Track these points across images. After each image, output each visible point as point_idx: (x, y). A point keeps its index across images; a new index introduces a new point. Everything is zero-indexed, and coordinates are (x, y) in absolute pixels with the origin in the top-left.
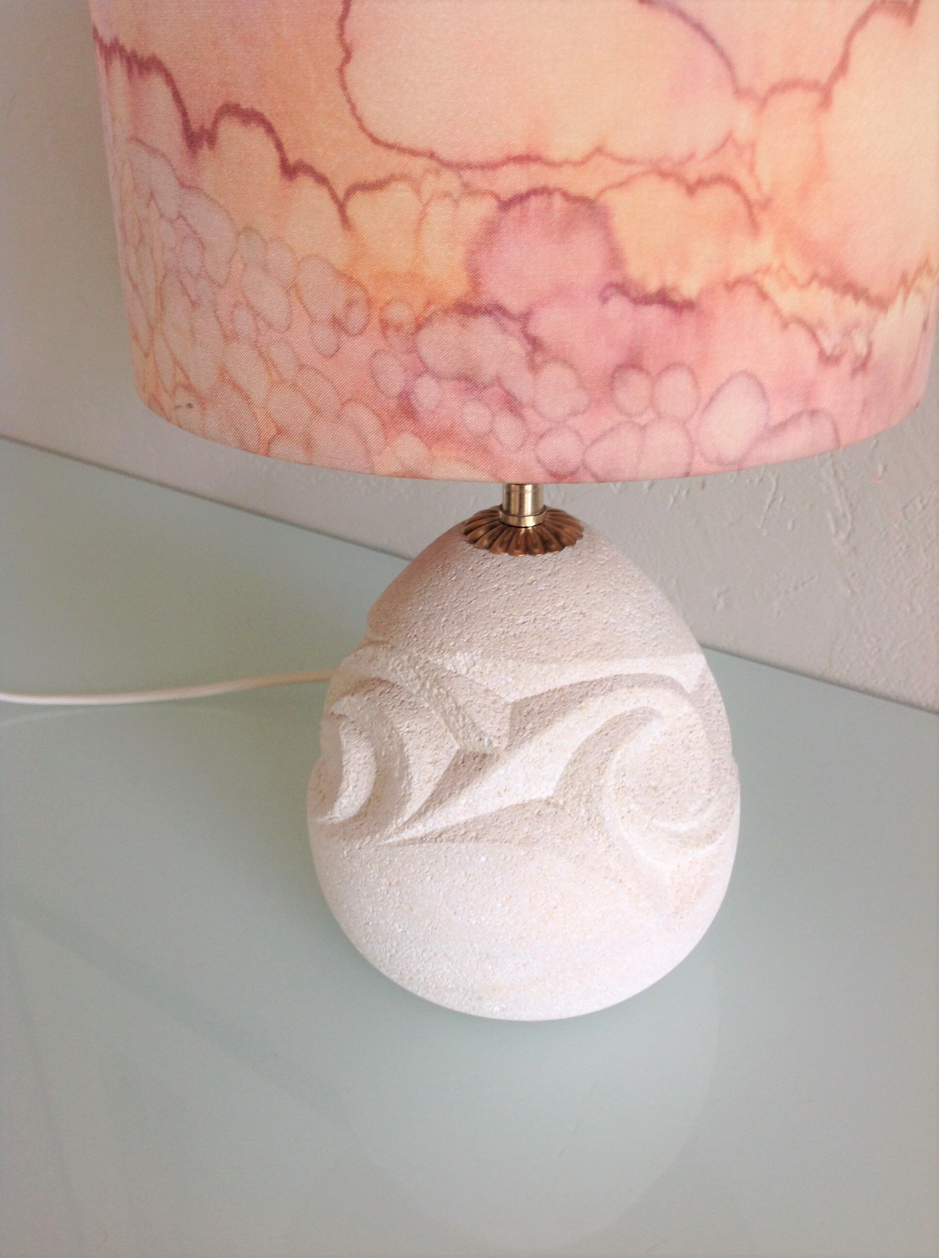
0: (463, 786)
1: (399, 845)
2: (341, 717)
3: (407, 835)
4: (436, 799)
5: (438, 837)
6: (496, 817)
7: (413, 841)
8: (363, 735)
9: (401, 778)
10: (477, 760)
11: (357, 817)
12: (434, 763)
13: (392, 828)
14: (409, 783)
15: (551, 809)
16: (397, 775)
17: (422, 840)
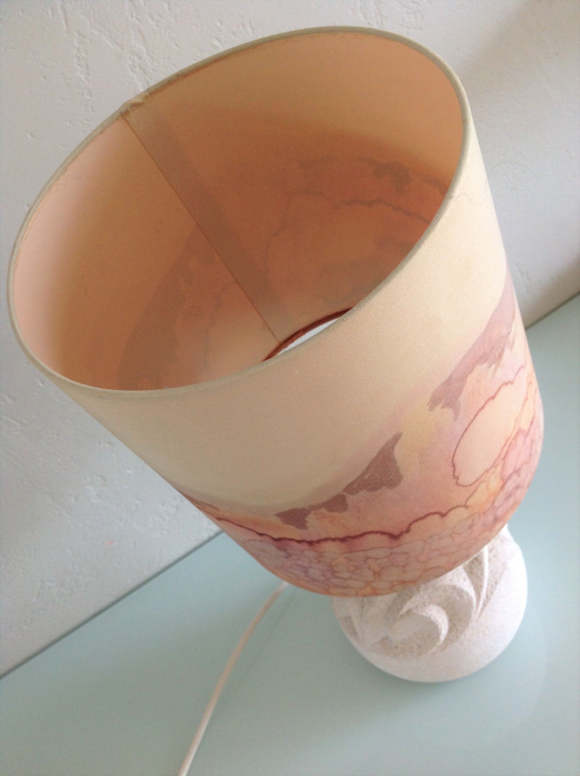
0: (482, 574)
1: (479, 616)
2: (409, 612)
3: (479, 609)
4: (478, 588)
5: (488, 598)
6: (491, 572)
7: (482, 610)
8: (427, 604)
9: (461, 596)
10: (475, 562)
11: (450, 630)
12: (465, 580)
13: (473, 615)
14: (467, 594)
15: (494, 552)
16: (458, 598)
17: (485, 605)
